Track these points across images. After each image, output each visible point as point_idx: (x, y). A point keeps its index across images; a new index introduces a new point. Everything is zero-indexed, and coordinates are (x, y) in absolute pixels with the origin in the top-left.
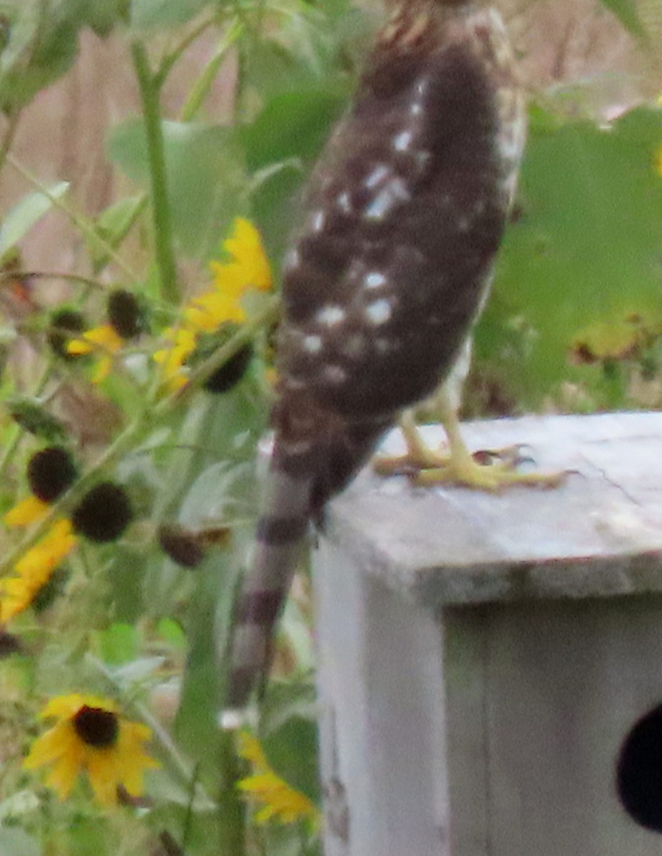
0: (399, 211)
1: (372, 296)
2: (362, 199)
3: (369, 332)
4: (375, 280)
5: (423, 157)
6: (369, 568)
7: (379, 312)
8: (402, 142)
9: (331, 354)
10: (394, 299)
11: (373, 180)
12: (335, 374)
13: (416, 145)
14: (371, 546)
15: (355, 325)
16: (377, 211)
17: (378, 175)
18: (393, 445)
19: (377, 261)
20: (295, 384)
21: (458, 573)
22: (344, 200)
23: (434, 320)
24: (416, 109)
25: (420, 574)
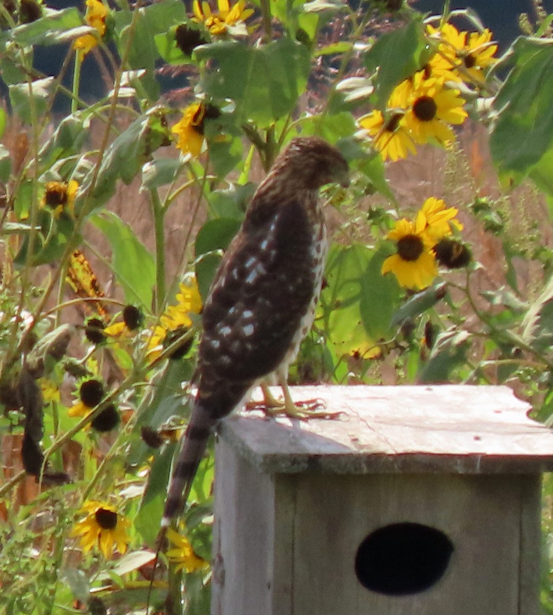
0: (260, 279)
1: (246, 322)
2: (244, 273)
3: (244, 340)
4: (248, 314)
5: (273, 252)
6: (241, 453)
7: (249, 330)
8: (264, 245)
9: (224, 349)
10: (257, 324)
11: (248, 264)
12: (226, 359)
13: (270, 247)
14: (243, 443)
15: (236, 336)
16: (250, 279)
17: (251, 261)
18: (256, 394)
19: (249, 305)
20: (206, 363)
21: (284, 458)
22: (235, 272)
24: (273, 228)
25: (265, 457)
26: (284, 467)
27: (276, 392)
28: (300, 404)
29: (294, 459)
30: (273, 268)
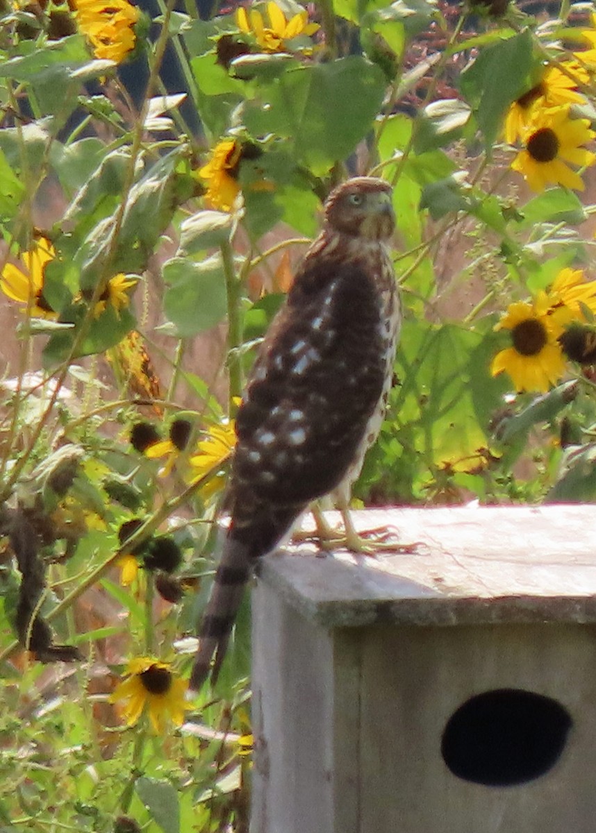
0: (312, 369)
1: (295, 426)
2: (290, 361)
3: (292, 450)
4: (297, 415)
5: (330, 334)
6: (288, 601)
7: (298, 437)
8: (317, 324)
9: (266, 464)
10: (308, 428)
11: (296, 349)
12: (268, 476)
13: (325, 326)
14: (290, 587)
15: (281, 445)
16: (299, 369)
17: (299, 346)
18: (306, 523)
19: (299, 402)
21: (344, 606)
22: (278, 360)
23: (333, 443)
24: (328, 301)
25: (320, 605)
26: (345, 618)
27: (333, 519)
28: (365, 535)
29: (358, 608)
30: (329, 354)
